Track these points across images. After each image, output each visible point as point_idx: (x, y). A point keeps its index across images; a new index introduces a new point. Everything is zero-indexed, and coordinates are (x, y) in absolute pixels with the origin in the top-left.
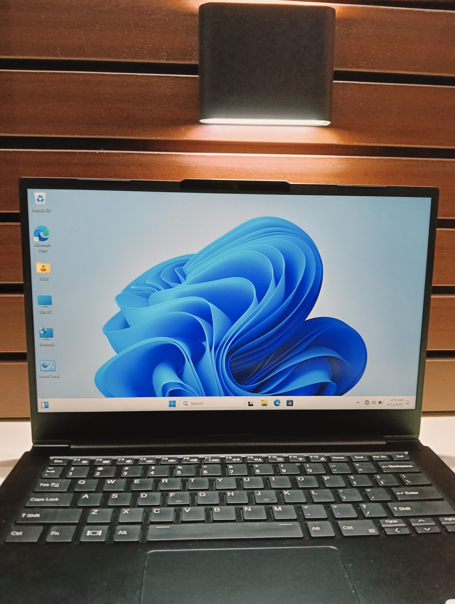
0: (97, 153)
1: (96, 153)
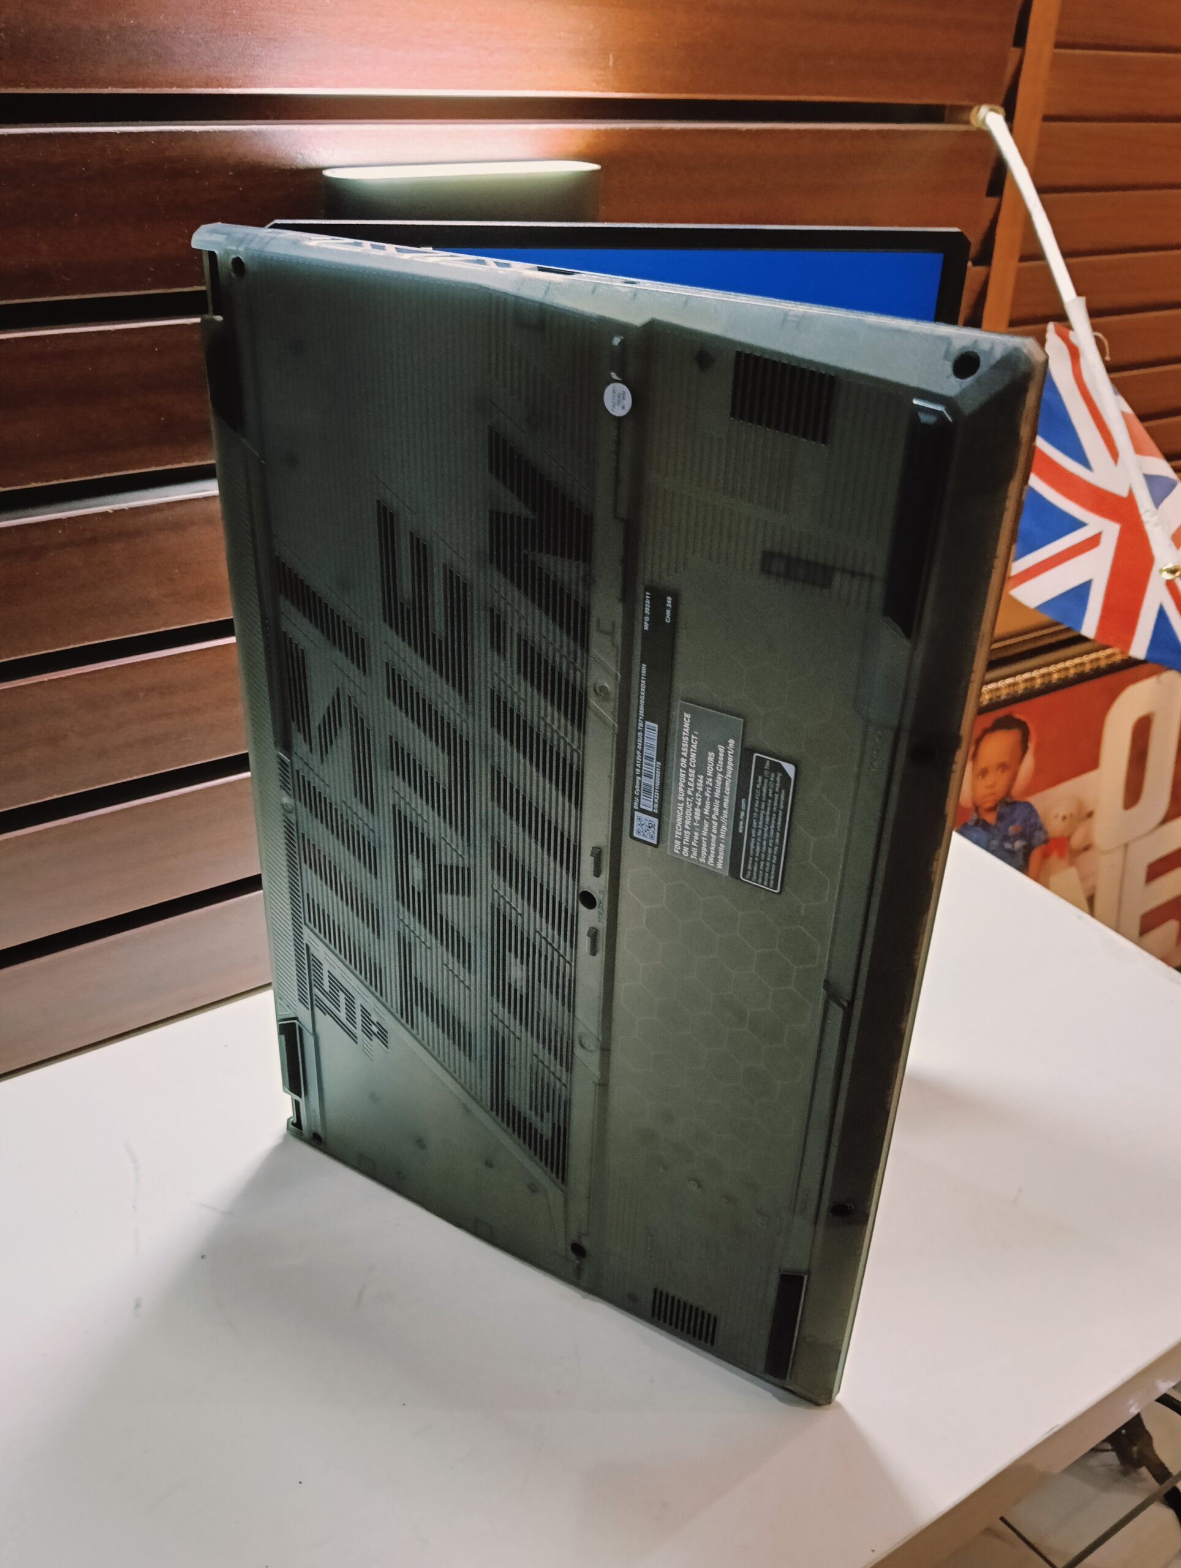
0: (111, 511)
1: (107, 512)
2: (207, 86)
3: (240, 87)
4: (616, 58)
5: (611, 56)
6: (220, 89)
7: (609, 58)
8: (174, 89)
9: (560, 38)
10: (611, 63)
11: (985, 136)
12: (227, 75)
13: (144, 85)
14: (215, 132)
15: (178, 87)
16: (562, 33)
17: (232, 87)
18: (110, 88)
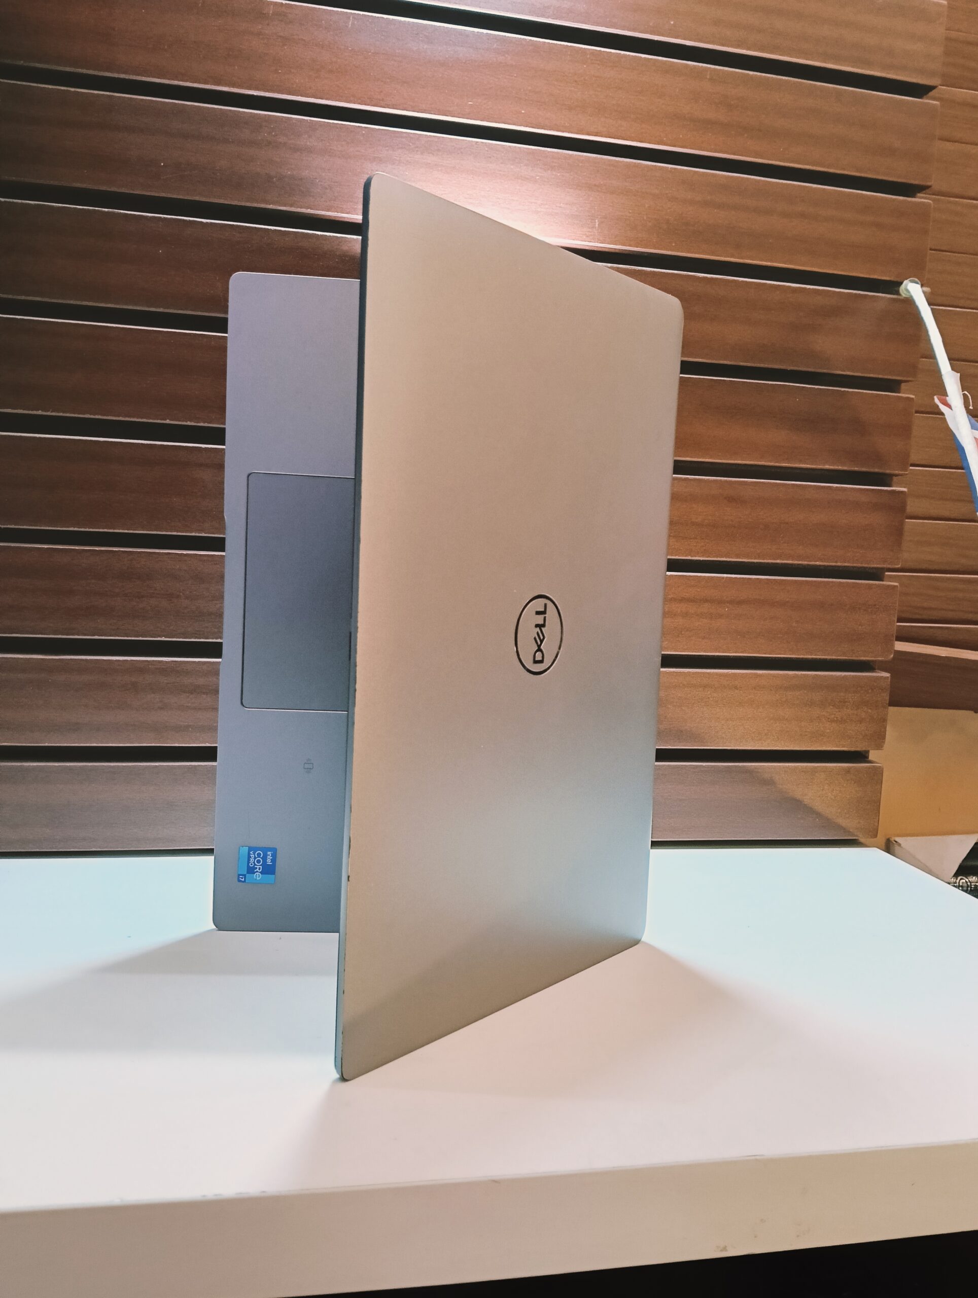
2: (328, 210)
3: (347, 213)
4: (601, 222)
5: (597, 221)
6: (336, 213)
7: (595, 222)
8: (309, 210)
9: (560, 207)
10: (597, 226)
11: (909, 302)
12: (341, 206)
13: (291, 206)
14: (330, 236)
15: (311, 209)
16: (562, 204)
17: (343, 213)
18: (271, 206)
